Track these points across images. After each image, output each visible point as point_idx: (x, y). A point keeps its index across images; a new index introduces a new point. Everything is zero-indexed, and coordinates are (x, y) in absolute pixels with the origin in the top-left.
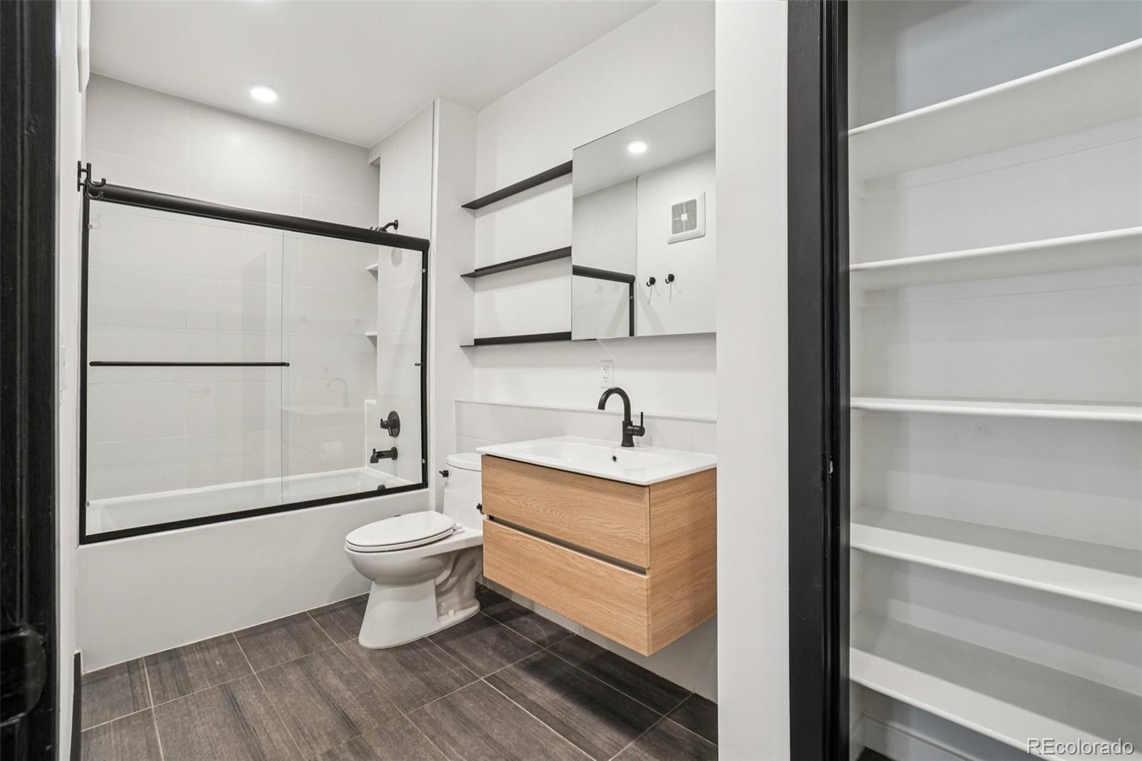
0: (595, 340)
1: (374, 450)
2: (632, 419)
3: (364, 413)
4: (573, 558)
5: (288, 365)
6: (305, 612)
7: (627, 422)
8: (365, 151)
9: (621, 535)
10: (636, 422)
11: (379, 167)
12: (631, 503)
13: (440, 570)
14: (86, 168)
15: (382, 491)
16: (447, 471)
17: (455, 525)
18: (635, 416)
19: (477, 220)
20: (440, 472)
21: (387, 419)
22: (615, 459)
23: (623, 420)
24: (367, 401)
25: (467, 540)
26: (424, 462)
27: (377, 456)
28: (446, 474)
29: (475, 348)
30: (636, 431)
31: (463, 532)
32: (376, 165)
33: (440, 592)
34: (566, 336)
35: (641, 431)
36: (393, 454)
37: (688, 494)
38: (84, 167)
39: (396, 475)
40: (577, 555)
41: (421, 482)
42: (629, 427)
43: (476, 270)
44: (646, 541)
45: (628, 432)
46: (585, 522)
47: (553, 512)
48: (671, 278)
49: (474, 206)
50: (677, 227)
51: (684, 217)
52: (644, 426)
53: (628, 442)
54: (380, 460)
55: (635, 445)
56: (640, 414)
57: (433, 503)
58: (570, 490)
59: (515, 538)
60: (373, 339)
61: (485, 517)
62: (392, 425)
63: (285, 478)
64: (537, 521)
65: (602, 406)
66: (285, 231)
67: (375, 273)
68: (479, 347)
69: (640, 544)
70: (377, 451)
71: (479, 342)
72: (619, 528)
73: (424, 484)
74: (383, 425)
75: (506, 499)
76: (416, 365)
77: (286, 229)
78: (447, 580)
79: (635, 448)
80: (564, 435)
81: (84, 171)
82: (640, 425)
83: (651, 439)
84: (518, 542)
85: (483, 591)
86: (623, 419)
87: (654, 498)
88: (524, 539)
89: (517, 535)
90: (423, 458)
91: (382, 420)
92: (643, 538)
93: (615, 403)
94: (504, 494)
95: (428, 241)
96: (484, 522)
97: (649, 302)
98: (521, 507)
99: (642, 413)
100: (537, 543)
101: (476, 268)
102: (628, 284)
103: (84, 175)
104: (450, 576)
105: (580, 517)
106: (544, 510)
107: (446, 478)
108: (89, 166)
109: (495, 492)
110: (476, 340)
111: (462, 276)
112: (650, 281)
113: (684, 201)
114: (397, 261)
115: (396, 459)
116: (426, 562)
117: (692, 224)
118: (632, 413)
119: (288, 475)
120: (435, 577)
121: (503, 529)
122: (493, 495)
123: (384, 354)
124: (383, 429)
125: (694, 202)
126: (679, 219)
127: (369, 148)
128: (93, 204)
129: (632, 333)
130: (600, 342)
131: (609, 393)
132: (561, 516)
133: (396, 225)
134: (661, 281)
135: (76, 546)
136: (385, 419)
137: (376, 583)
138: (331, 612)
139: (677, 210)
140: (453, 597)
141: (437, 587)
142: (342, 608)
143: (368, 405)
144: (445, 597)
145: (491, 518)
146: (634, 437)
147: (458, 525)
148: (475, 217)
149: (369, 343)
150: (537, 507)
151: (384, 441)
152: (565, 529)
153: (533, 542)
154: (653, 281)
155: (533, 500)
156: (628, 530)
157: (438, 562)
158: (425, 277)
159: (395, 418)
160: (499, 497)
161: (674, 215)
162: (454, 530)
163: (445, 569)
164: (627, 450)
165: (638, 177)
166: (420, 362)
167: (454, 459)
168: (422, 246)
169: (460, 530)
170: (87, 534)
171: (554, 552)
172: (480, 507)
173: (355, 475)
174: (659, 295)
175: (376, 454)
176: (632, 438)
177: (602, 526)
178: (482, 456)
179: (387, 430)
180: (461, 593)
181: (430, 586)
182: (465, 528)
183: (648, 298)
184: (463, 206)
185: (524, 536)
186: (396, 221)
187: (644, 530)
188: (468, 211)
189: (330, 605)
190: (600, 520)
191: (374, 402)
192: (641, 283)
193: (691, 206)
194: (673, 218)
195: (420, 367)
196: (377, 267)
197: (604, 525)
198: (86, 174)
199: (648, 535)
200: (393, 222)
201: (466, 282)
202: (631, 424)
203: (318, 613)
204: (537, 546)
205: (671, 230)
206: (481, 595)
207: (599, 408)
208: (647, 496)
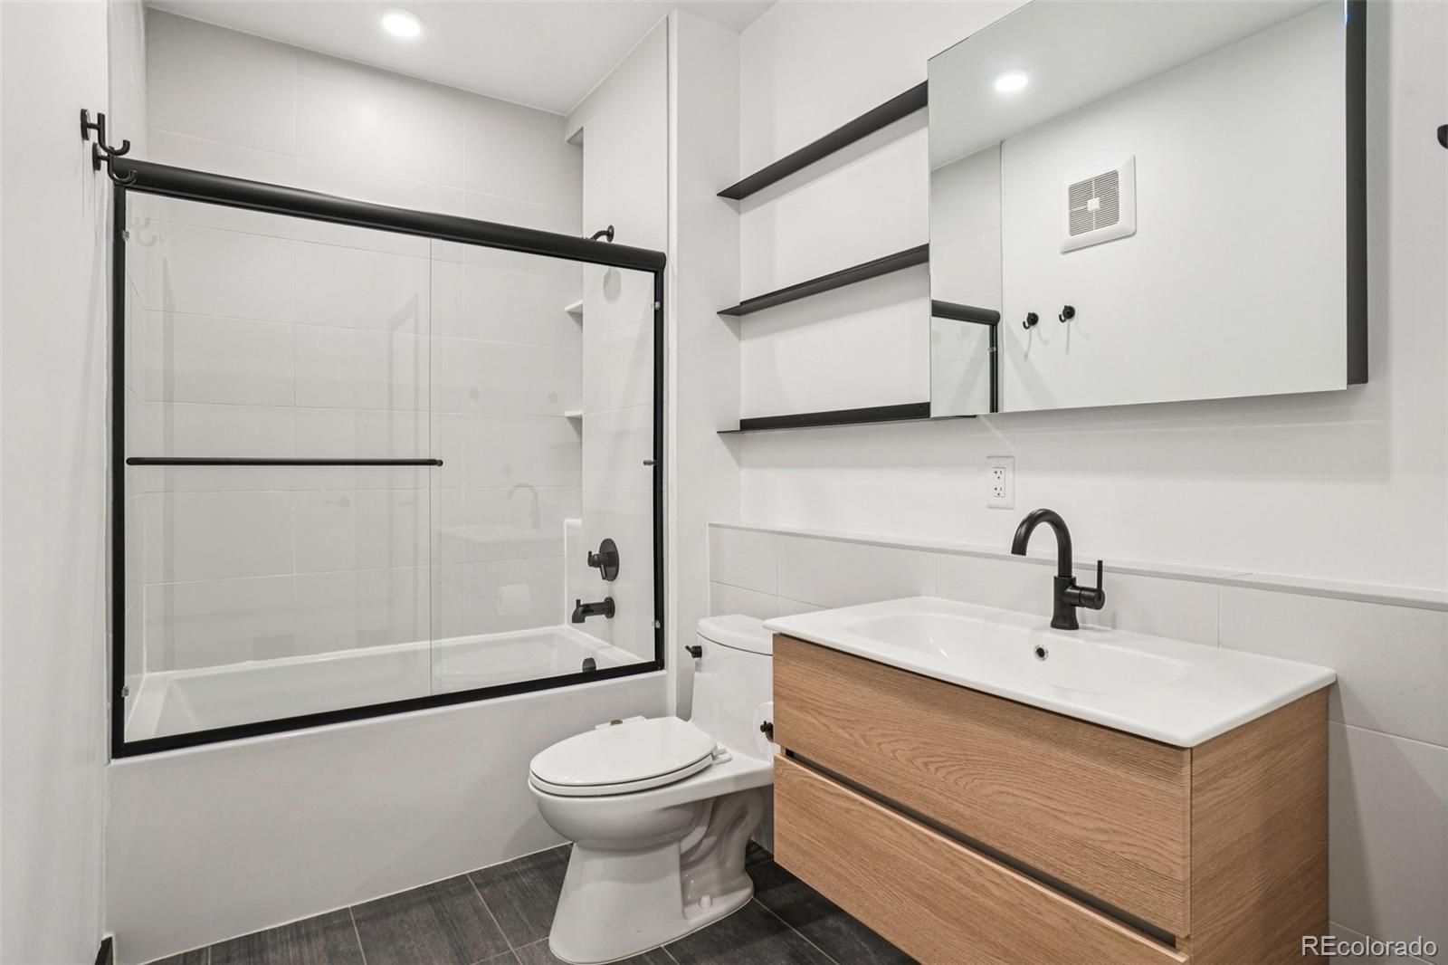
0: (975, 416)
1: (578, 602)
2: (1074, 574)
3: (563, 539)
4: (978, 871)
5: (440, 463)
6: (464, 875)
7: (1064, 579)
8: (562, 120)
9: (1110, 847)
10: (1085, 579)
11: (581, 146)
12: (1138, 780)
13: (687, 828)
14: (96, 122)
15: (591, 673)
16: (700, 647)
17: (716, 747)
18: (1083, 567)
19: (743, 217)
20: (687, 648)
21: (598, 552)
22: (1041, 653)
23: (1056, 574)
24: (567, 521)
25: (738, 778)
26: (658, 626)
27: (583, 612)
28: (697, 652)
29: (740, 435)
30: (1089, 598)
31: (730, 760)
32: (577, 143)
33: (687, 862)
34: (920, 411)
35: (1095, 598)
36: (608, 608)
37: (1258, 757)
38: (93, 120)
39: (612, 643)
40: (986, 866)
41: (654, 660)
42: (1069, 590)
43: (742, 303)
44: (1182, 875)
45: (1067, 600)
46: (1010, 800)
47: (932, 768)
48: (1069, 313)
49: (737, 193)
50: (1079, 222)
51: (1093, 204)
52: (1103, 589)
53: (1064, 619)
54: (587, 618)
55: (1080, 625)
56: (1096, 564)
57: (672, 700)
58: (973, 727)
59: (842, 803)
60: (577, 422)
61: (775, 750)
62: (607, 560)
63: (436, 643)
64: (891, 778)
65: (1020, 547)
66: (434, 240)
67: (577, 315)
68: (749, 434)
69: (1163, 878)
70: (582, 603)
71: (748, 425)
72: (1106, 832)
73: (659, 664)
74: (593, 561)
75: (824, 725)
76: (645, 463)
77: (434, 237)
78: (700, 842)
79: (1079, 631)
80: (916, 594)
81: (92, 126)
82: (1095, 586)
83: (1114, 616)
84: (848, 811)
85: (757, 856)
86: (1054, 571)
87: (1200, 774)
88: (860, 809)
89: (848, 798)
90: (656, 618)
91: (590, 553)
92: (1174, 867)
93: (1043, 541)
94: (820, 714)
95: (664, 255)
96: (776, 759)
97: (1026, 356)
98: (856, 744)
99: (1100, 563)
100: (891, 824)
101: (742, 300)
102: (988, 327)
103: (93, 134)
104: (706, 836)
105: (996, 788)
106: (910, 760)
107: (697, 659)
108: (101, 117)
109: (800, 708)
110: (742, 421)
111: (718, 313)
112: (1028, 319)
113: (1094, 176)
114: (611, 293)
115: (612, 616)
116: (666, 815)
117: (1110, 213)
118: (1074, 561)
119: (439, 638)
120: (679, 840)
121: (817, 780)
122: (796, 713)
123: (594, 447)
124: (593, 568)
125: (1115, 174)
126: (1083, 207)
127: (566, 116)
128: (131, 196)
129: (994, 407)
130: (983, 419)
131: (1031, 521)
132: (951, 778)
133: (610, 234)
134: (1049, 317)
135: (106, 760)
136: (596, 551)
137: (579, 846)
138: (506, 878)
139: (1079, 193)
140: (708, 872)
141: (683, 856)
142: (524, 872)
143: (568, 526)
144: (693, 871)
145: (790, 754)
146: (1077, 608)
147: (720, 746)
148: (739, 213)
149: (569, 427)
150: (894, 751)
151: (594, 587)
152: (961, 808)
153: (883, 819)
154: (1033, 320)
155: (885, 735)
156: (1130, 841)
157: (688, 815)
158: (659, 316)
159: (611, 550)
160: (809, 718)
161: (1072, 203)
162: (714, 758)
163: (698, 824)
164: (1063, 636)
165: (1002, 142)
166: (652, 459)
167: (711, 629)
168: (652, 263)
169: (723, 757)
170: (125, 741)
171: (930, 847)
172: (767, 729)
173: (548, 639)
174: (1046, 343)
175: (581, 609)
176: (1074, 611)
177: (1056, 817)
178: (774, 635)
179: (599, 569)
180: (721, 864)
181: (671, 854)
182: (731, 752)
183: (1026, 349)
184: (719, 195)
185: (862, 804)
186: (611, 227)
187: (1179, 848)
188: (726, 202)
189: (505, 865)
190: (1053, 804)
191: (578, 522)
192: (1011, 324)
193: (1107, 185)
194: (1071, 206)
195: (652, 467)
196: (582, 306)
197: (1061, 815)
198: (96, 131)
199: (1188, 860)
200: (606, 229)
201: (727, 324)
202: (1072, 582)
203: (486, 878)
204: (892, 829)
205: (1068, 231)
206: (755, 862)
207: (1013, 552)
208: (1186, 770)
